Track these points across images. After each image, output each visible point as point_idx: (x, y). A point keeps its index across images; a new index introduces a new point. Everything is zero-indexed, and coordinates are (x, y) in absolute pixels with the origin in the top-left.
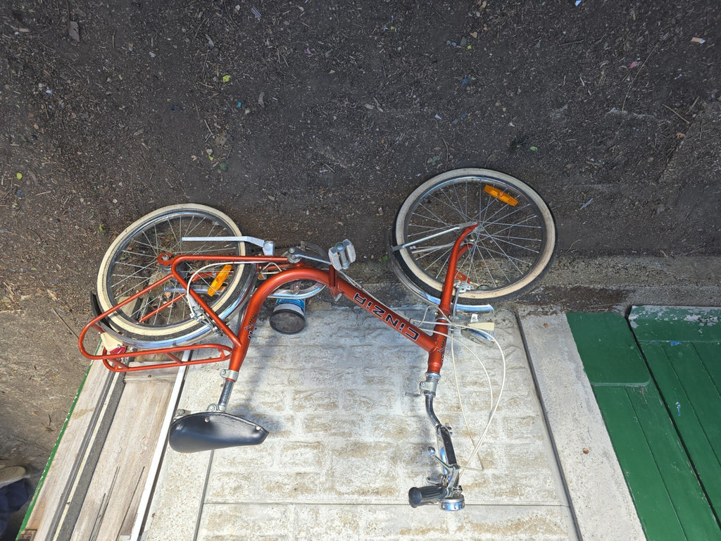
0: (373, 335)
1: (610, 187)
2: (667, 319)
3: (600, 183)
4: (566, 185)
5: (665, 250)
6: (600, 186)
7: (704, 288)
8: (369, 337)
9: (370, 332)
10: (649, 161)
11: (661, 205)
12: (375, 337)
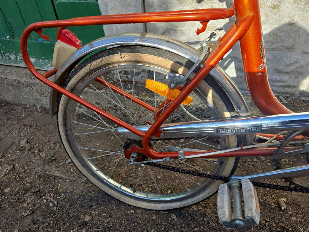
0: (298, 65)
1: (49, 172)
2: (46, 61)
3: (55, 177)
4: (82, 182)
5: (38, 111)
6: (56, 174)
7: (15, 78)
8: (303, 64)
9: (299, 69)
10: (9, 189)
11: (21, 145)
12: (296, 62)
